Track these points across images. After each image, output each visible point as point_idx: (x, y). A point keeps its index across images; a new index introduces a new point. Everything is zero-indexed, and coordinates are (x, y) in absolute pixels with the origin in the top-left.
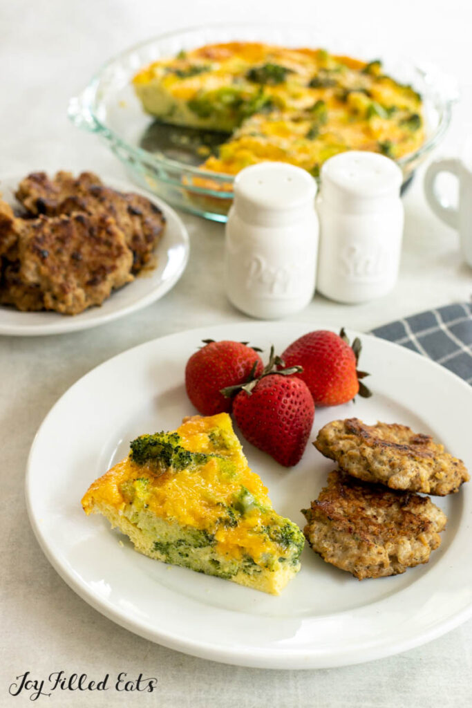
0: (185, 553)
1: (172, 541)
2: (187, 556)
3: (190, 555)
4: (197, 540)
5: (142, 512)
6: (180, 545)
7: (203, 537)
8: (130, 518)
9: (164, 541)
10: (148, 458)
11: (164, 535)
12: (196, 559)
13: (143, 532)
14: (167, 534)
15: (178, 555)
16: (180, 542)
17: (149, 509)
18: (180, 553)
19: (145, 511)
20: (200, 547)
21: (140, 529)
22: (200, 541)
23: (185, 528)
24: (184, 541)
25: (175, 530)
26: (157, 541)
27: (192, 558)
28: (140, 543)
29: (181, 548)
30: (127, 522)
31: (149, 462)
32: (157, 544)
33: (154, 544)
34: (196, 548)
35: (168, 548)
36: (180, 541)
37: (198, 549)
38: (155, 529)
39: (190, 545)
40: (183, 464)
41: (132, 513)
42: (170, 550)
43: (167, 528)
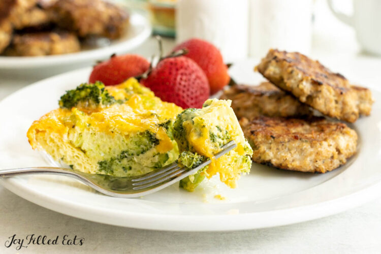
0: (128, 166)
1: (116, 156)
2: (130, 168)
3: (133, 166)
4: (139, 146)
5: (86, 131)
6: (123, 157)
7: (145, 140)
8: (74, 140)
9: (108, 158)
10: (78, 100)
11: (108, 150)
12: (140, 169)
13: (88, 153)
14: (110, 149)
15: (122, 170)
16: (123, 155)
17: (92, 127)
18: (123, 168)
19: (89, 129)
20: (142, 153)
21: (84, 152)
22: (142, 146)
23: (127, 136)
24: (127, 152)
25: (118, 142)
26: (101, 160)
27: (135, 169)
28: (85, 168)
29: (125, 162)
30: (71, 147)
31: (80, 103)
32: (101, 164)
33: (99, 165)
34: (138, 155)
35: (112, 164)
36: (123, 153)
37: (141, 155)
38: (99, 146)
39: (133, 154)
40: (110, 102)
41: (76, 135)
42: (114, 167)
43: (111, 142)
